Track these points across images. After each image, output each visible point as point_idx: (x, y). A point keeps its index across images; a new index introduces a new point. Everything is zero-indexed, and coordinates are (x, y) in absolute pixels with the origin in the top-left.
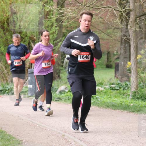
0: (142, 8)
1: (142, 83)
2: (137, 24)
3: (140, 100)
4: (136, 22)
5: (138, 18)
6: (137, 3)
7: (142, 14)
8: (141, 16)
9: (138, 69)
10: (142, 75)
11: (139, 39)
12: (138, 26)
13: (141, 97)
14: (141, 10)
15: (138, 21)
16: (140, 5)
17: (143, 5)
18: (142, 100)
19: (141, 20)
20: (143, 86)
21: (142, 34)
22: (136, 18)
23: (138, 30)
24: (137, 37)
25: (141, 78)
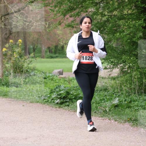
0: (7, 9)
1: (6, 72)
2: (3, 22)
3: (5, 87)
4: (1, 20)
5: (3, 17)
6: (2, 4)
7: (6, 14)
8: (6, 15)
9: (3, 60)
10: (7, 65)
11: (4, 34)
12: (3, 23)
13: (6, 84)
14: (5, 10)
15: (3, 19)
16: (5, 6)
17: (7, 6)
18: (7, 86)
19: (6, 19)
20: (8, 74)
21: (7, 30)
22: (2, 17)
23: (3, 27)
24: (3, 33)
25: (6, 68)
